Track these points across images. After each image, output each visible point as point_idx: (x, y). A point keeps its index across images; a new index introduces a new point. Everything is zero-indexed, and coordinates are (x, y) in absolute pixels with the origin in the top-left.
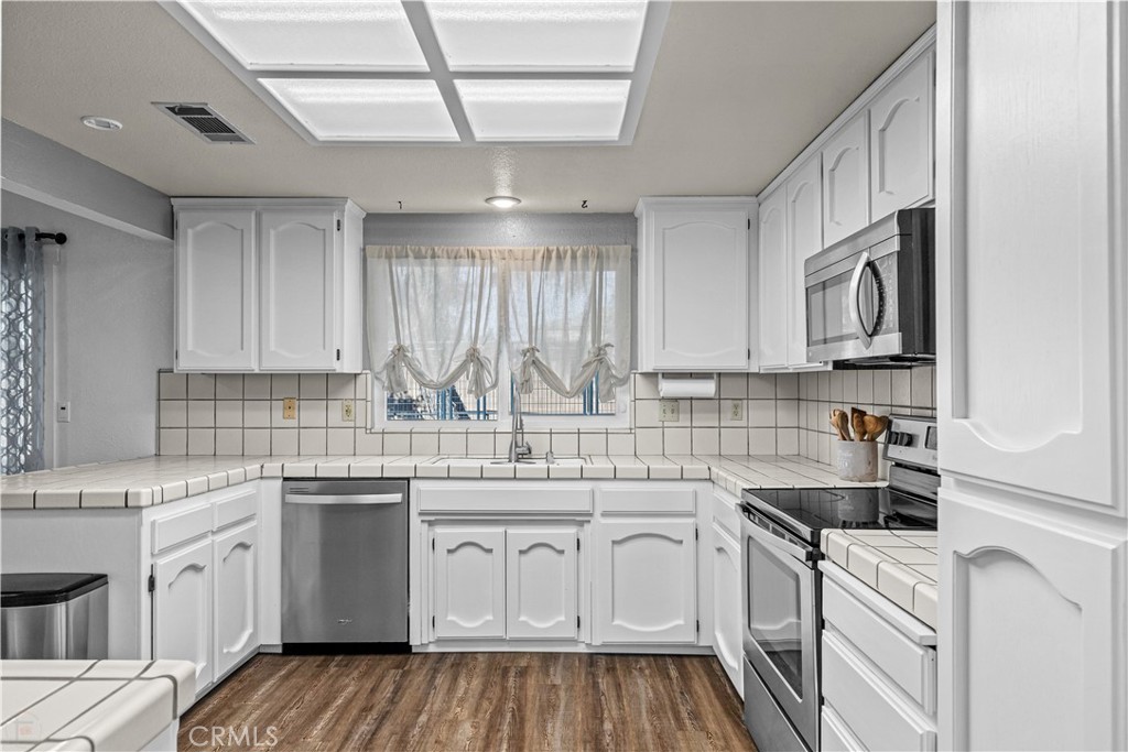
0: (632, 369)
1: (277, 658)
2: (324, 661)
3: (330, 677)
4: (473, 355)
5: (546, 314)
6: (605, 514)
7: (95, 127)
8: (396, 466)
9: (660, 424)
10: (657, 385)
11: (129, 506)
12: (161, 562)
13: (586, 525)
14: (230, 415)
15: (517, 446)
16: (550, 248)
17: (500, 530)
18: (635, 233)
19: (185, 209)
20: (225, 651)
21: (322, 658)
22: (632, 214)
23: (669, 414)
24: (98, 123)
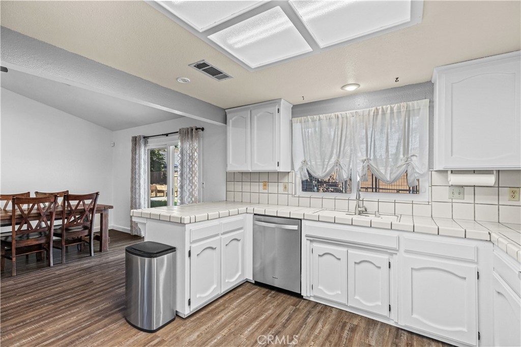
0: (429, 169)
1: (252, 285)
2: (267, 292)
3: (266, 302)
4: (337, 163)
5: (376, 141)
6: (407, 251)
7: (182, 82)
8: (296, 213)
9: (450, 200)
10: (447, 178)
11: (181, 223)
12: (193, 245)
13: (394, 256)
14: (246, 187)
15: (359, 207)
16: (378, 108)
17: (345, 249)
18: (432, 92)
19: (230, 112)
20: (227, 281)
21: (267, 290)
22: (431, 81)
23: (456, 195)
24: (182, 80)
